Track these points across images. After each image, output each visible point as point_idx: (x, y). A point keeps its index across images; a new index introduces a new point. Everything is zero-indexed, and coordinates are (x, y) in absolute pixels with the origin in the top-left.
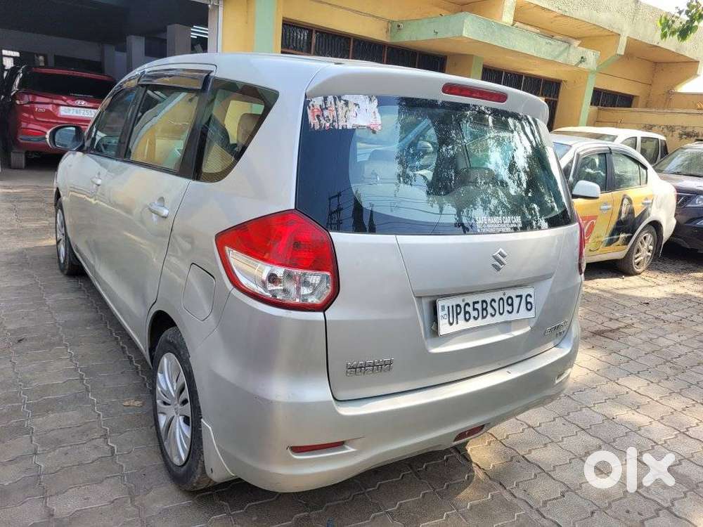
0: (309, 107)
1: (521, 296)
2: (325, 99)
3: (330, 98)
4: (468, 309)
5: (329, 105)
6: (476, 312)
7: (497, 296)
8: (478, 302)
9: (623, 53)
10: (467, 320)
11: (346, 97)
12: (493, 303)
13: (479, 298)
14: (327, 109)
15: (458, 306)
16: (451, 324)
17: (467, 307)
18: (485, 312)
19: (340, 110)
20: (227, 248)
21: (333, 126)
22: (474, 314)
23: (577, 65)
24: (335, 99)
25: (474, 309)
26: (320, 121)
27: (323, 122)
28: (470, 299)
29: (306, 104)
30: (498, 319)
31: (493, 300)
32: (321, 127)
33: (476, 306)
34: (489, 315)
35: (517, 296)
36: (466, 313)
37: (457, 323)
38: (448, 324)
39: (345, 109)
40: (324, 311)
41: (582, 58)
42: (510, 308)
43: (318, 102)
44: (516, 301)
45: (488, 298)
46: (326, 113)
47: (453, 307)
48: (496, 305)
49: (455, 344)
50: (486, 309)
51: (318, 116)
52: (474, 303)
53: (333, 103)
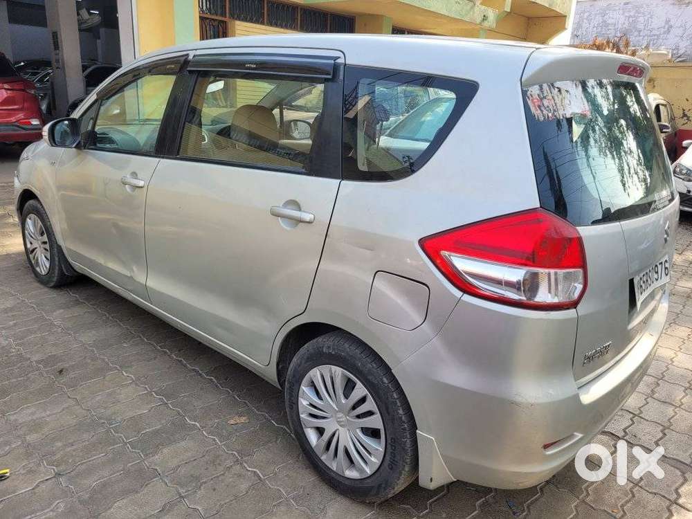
0: (528, 98)
2: (541, 89)
3: (545, 86)
5: (545, 94)
9: (509, 10)
11: (558, 84)
14: (545, 98)
18: (647, 284)
19: (556, 98)
20: (445, 253)
21: (555, 116)
23: (480, 24)
24: (549, 86)
26: (542, 111)
27: (545, 112)
29: (524, 93)
30: (652, 288)
32: (545, 118)
34: (649, 286)
35: (660, 264)
39: (560, 97)
40: (575, 308)
41: (484, 16)
42: (656, 276)
43: (534, 90)
44: (660, 269)
46: (546, 102)
50: (647, 280)
51: (539, 107)
53: (549, 92)
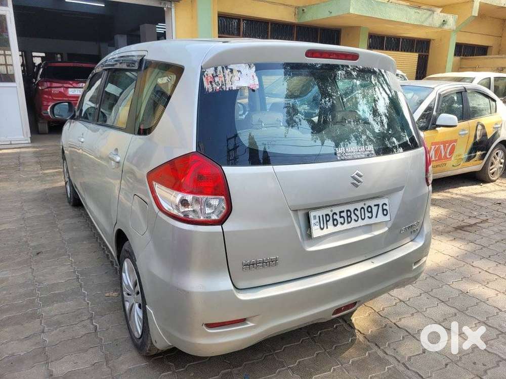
0: (205, 77)
1: (378, 205)
2: (216, 69)
3: (220, 68)
4: (335, 217)
5: (218, 73)
6: (342, 219)
7: (359, 206)
8: (343, 212)
9: (477, 15)
10: (335, 225)
11: (231, 67)
12: (356, 212)
13: (345, 208)
14: (217, 76)
15: (327, 215)
16: (322, 229)
17: (334, 215)
18: (349, 219)
19: (227, 76)
20: (154, 183)
21: (222, 89)
22: (342, 220)
23: (440, 27)
24: (223, 68)
25: (341, 217)
26: (212, 85)
27: (214, 86)
28: (337, 210)
29: (202, 73)
30: (361, 223)
31: (356, 209)
32: (213, 90)
33: (342, 214)
34: (353, 221)
35: (375, 205)
36: (334, 220)
37: (327, 228)
38: (319, 229)
39: (231, 75)
40: (222, 224)
41: (444, 21)
42: (370, 215)
43: (210, 71)
44: (375, 209)
45: (351, 207)
46: (217, 79)
47: (323, 216)
48: (358, 213)
49: (327, 243)
50: (350, 216)
51: (211, 82)
52: (340, 212)
53: (221, 71)
